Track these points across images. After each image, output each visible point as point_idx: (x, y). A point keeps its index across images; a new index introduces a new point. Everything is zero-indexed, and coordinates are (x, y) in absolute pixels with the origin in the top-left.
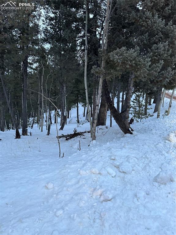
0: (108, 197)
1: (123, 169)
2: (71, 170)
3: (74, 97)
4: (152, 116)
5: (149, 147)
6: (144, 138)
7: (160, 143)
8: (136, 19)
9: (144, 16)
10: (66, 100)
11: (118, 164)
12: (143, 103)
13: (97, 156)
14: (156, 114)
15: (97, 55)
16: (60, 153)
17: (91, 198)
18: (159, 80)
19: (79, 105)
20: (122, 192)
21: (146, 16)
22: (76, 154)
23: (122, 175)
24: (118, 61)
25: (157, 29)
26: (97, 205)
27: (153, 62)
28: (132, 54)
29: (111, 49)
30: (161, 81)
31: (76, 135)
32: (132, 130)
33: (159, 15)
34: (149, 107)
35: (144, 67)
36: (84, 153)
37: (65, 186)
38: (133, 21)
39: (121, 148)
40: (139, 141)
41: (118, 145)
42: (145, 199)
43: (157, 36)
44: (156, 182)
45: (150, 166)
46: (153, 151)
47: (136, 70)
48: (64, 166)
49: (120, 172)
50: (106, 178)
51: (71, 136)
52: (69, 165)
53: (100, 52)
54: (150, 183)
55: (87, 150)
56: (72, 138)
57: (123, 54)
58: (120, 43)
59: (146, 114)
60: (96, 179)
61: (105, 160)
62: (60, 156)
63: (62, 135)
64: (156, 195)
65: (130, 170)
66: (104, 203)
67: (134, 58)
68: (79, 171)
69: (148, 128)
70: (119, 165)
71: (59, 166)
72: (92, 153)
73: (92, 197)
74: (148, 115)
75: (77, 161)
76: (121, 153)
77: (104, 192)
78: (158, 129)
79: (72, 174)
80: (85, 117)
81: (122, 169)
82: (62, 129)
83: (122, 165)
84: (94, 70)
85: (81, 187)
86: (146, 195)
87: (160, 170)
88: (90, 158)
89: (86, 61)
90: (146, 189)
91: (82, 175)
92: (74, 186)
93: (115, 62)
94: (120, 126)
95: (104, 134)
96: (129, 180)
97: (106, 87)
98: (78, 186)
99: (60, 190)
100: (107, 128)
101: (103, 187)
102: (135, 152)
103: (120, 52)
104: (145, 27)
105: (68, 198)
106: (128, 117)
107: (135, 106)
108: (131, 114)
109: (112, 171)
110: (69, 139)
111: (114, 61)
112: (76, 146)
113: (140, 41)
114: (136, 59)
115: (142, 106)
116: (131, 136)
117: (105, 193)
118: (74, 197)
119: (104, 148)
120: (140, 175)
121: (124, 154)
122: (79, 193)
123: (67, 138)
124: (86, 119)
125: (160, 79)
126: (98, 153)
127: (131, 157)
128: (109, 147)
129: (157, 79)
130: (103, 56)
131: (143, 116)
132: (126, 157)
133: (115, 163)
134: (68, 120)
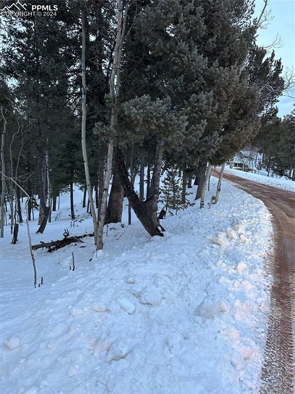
0: (121, 352)
1: (147, 298)
2: (56, 309)
3: (64, 174)
4: (194, 204)
5: (188, 256)
6: (181, 241)
7: (205, 248)
8: (164, 51)
9: (177, 48)
10: (50, 178)
11: (139, 290)
12: (179, 185)
13: (103, 278)
14: (198, 202)
15: (103, 104)
16: (35, 277)
17: (91, 358)
18: (200, 150)
19: (74, 187)
20: (145, 340)
21: (179, 48)
22: (66, 277)
23: (145, 308)
24: (137, 118)
25: (197, 71)
26: (101, 369)
27: (193, 121)
28: (159, 106)
29: (126, 97)
30: (204, 151)
31: (67, 241)
32: (163, 230)
33: (200, 50)
34: (188, 190)
35: (179, 130)
36: (81, 276)
37: (43, 341)
38: (161, 54)
39: (145, 262)
40: (173, 246)
41: (141, 255)
42: (182, 346)
43: (197, 80)
44: (199, 315)
45: (190, 290)
46: (194, 262)
47: (167, 133)
48: (43, 302)
49: (143, 303)
50: (118, 318)
51: (58, 244)
52: (51, 299)
53: (107, 101)
54: (189, 319)
55: (87, 268)
56: (59, 248)
57: (145, 106)
58: (140, 88)
59: (184, 201)
60: (100, 320)
61: (117, 284)
62: (35, 283)
63: (41, 242)
64: (198, 339)
65: (158, 299)
66: (114, 363)
67: (162, 114)
68: (71, 309)
69: (187, 225)
70: (141, 291)
71: (33, 302)
72: (95, 274)
73: (92, 354)
74: (188, 203)
75: (67, 291)
76: (145, 269)
77: (115, 343)
78: (202, 226)
79: (56, 316)
80: (86, 208)
81: (145, 299)
82: (41, 230)
83: (145, 292)
84: (98, 130)
85: (72, 339)
86: (184, 341)
87: (205, 294)
88: (91, 283)
89: (84, 112)
90: (183, 331)
91: (76, 317)
92: (60, 338)
93: (133, 119)
94: (144, 224)
95: (117, 238)
96: (157, 317)
97: (120, 158)
98: (67, 337)
99: (33, 349)
100: (123, 227)
101: (112, 334)
102: (166, 266)
103: (141, 103)
104: (179, 66)
105: (47, 362)
106: (157, 209)
107: (168, 189)
108: (162, 202)
109: (129, 304)
110: (53, 249)
111: (130, 117)
112: (67, 262)
113: (171, 86)
114: (166, 115)
115: (178, 190)
116: (161, 239)
117: (114, 345)
118: (58, 359)
119: (117, 264)
120: (174, 306)
121: (150, 271)
122: (70, 351)
123: (50, 247)
124: (87, 212)
125: (202, 149)
126: (107, 273)
127: (161, 276)
128: (125, 261)
129: (198, 149)
130: (113, 107)
131: (180, 206)
132: (153, 277)
133: (134, 288)
134: (53, 214)
